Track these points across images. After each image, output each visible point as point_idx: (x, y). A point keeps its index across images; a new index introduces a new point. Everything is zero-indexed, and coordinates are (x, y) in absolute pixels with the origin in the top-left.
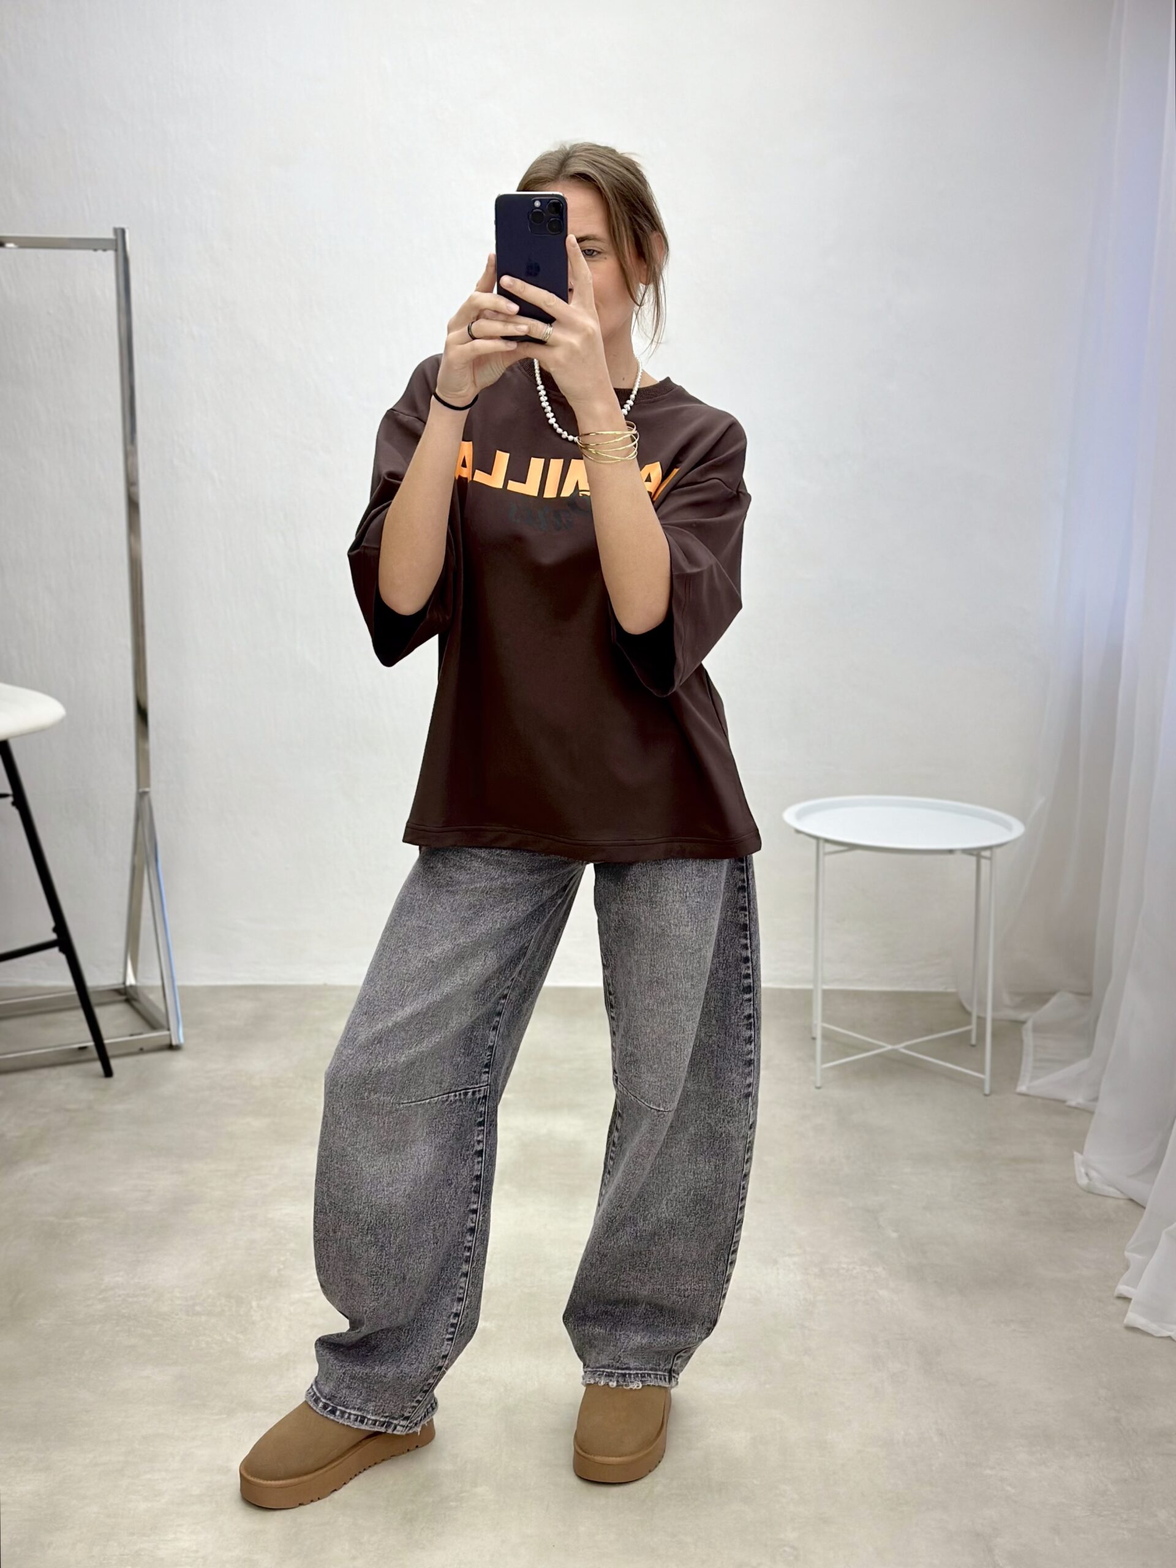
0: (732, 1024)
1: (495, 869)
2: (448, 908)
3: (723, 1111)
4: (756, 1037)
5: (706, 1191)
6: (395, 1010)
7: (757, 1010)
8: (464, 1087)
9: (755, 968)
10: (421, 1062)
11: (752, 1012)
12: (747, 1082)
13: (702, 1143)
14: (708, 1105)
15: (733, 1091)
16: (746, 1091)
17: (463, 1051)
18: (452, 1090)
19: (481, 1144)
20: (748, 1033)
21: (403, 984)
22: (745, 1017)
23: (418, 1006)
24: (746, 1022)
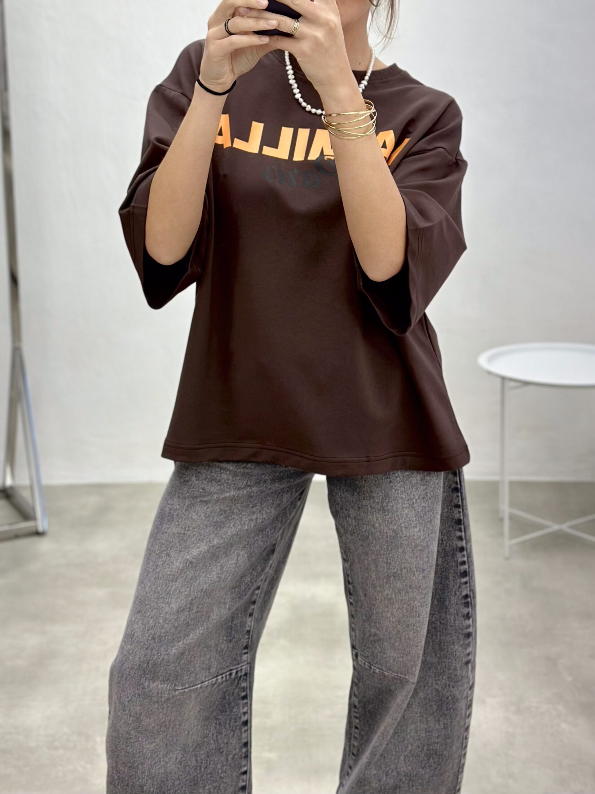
0: (452, 604)
1: (242, 480)
2: (202, 516)
3: (448, 678)
4: (473, 613)
5: (438, 747)
6: (162, 607)
7: (473, 591)
8: (228, 669)
9: (469, 556)
10: (189, 651)
11: (469, 593)
12: (467, 651)
13: (431, 706)
14: (435, 673)
15: (456, 660)
16: (466, 659)
17: (225, 638)
18: (219, 673)
19: (246, 716)
20: (465, 611)
21: (168, 584)
22: (463, 597)
23: (182, 602)
24: (463, 601)
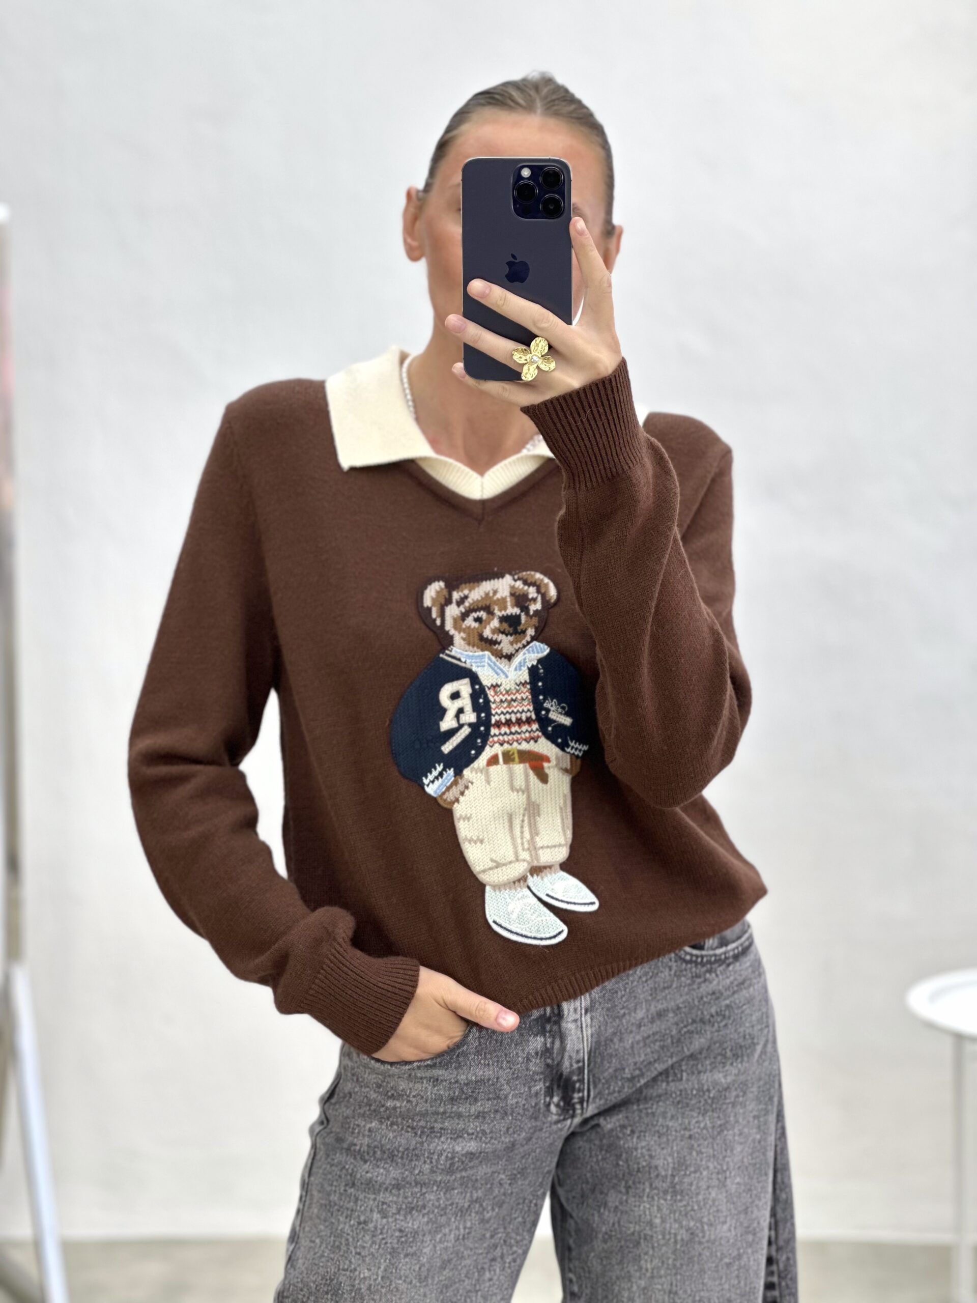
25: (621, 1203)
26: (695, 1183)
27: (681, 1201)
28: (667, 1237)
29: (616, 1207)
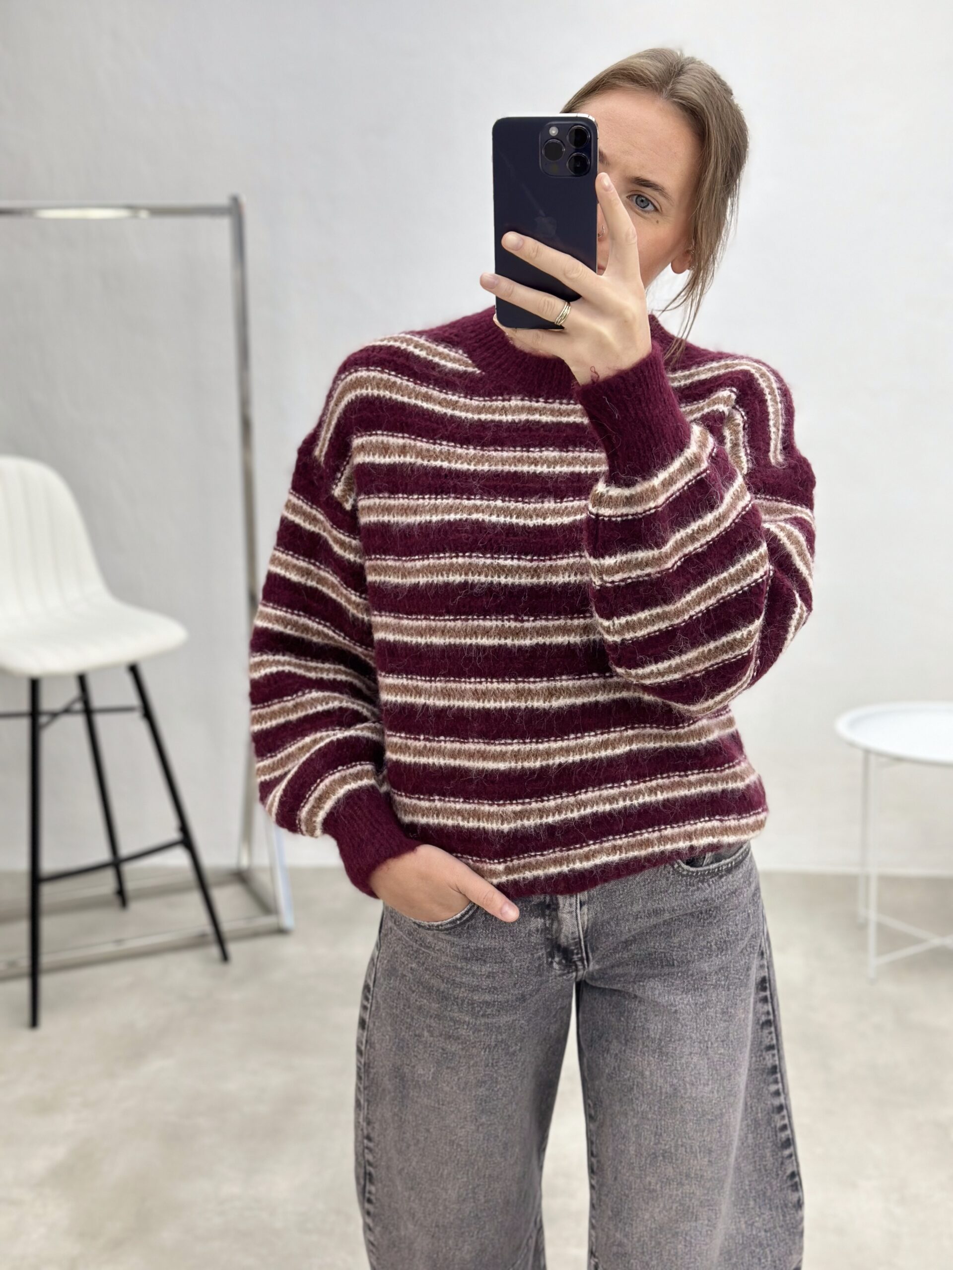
25: (620, 1052)
26: (678, 1048)
27: (666, 1061)
28: (654, 1088)
29: (616, 1055)
